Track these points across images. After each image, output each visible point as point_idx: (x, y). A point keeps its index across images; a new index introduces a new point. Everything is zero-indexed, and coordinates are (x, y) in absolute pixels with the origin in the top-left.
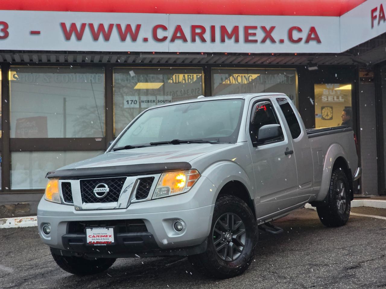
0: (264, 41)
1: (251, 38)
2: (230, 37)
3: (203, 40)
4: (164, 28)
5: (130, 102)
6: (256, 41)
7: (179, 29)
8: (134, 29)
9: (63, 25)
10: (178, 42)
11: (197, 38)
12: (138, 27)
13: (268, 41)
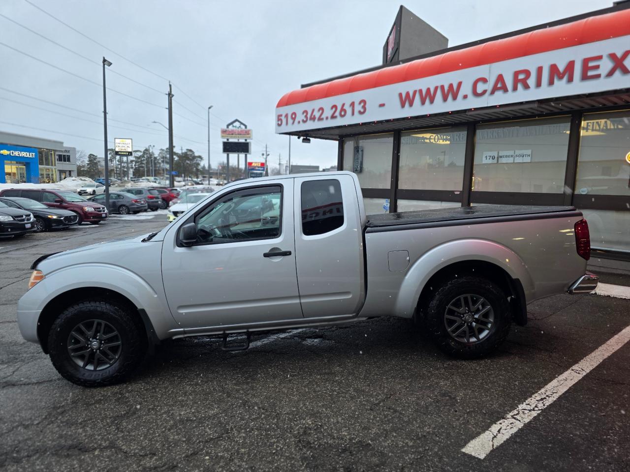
0: (610, 74)
1: (590, 73)
2: (561, 77)
3: (526, 87)
4: (484, 80)
5: (488, 158)
6: (598, 76)
7: (500, 78)
8: (455, 87)
9: (400, 95)
10: (499, 94)
11: (520, 86)
12: (460, 84)
13: (618, 73)
